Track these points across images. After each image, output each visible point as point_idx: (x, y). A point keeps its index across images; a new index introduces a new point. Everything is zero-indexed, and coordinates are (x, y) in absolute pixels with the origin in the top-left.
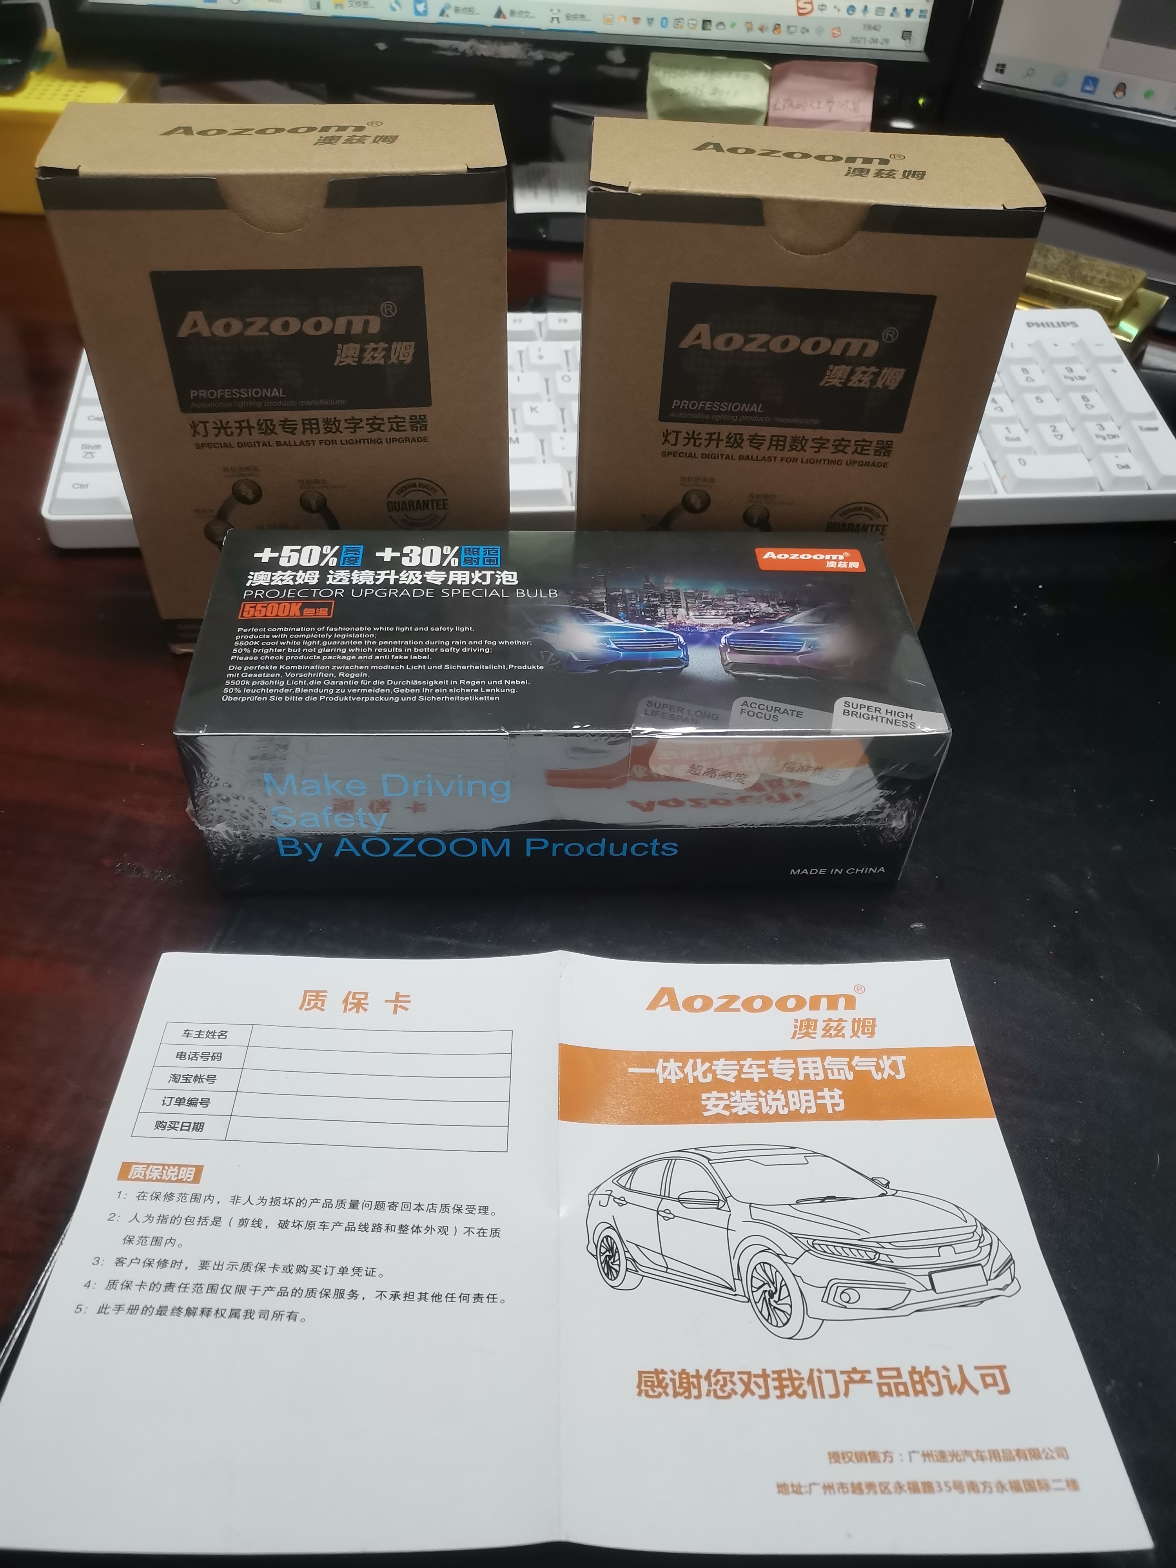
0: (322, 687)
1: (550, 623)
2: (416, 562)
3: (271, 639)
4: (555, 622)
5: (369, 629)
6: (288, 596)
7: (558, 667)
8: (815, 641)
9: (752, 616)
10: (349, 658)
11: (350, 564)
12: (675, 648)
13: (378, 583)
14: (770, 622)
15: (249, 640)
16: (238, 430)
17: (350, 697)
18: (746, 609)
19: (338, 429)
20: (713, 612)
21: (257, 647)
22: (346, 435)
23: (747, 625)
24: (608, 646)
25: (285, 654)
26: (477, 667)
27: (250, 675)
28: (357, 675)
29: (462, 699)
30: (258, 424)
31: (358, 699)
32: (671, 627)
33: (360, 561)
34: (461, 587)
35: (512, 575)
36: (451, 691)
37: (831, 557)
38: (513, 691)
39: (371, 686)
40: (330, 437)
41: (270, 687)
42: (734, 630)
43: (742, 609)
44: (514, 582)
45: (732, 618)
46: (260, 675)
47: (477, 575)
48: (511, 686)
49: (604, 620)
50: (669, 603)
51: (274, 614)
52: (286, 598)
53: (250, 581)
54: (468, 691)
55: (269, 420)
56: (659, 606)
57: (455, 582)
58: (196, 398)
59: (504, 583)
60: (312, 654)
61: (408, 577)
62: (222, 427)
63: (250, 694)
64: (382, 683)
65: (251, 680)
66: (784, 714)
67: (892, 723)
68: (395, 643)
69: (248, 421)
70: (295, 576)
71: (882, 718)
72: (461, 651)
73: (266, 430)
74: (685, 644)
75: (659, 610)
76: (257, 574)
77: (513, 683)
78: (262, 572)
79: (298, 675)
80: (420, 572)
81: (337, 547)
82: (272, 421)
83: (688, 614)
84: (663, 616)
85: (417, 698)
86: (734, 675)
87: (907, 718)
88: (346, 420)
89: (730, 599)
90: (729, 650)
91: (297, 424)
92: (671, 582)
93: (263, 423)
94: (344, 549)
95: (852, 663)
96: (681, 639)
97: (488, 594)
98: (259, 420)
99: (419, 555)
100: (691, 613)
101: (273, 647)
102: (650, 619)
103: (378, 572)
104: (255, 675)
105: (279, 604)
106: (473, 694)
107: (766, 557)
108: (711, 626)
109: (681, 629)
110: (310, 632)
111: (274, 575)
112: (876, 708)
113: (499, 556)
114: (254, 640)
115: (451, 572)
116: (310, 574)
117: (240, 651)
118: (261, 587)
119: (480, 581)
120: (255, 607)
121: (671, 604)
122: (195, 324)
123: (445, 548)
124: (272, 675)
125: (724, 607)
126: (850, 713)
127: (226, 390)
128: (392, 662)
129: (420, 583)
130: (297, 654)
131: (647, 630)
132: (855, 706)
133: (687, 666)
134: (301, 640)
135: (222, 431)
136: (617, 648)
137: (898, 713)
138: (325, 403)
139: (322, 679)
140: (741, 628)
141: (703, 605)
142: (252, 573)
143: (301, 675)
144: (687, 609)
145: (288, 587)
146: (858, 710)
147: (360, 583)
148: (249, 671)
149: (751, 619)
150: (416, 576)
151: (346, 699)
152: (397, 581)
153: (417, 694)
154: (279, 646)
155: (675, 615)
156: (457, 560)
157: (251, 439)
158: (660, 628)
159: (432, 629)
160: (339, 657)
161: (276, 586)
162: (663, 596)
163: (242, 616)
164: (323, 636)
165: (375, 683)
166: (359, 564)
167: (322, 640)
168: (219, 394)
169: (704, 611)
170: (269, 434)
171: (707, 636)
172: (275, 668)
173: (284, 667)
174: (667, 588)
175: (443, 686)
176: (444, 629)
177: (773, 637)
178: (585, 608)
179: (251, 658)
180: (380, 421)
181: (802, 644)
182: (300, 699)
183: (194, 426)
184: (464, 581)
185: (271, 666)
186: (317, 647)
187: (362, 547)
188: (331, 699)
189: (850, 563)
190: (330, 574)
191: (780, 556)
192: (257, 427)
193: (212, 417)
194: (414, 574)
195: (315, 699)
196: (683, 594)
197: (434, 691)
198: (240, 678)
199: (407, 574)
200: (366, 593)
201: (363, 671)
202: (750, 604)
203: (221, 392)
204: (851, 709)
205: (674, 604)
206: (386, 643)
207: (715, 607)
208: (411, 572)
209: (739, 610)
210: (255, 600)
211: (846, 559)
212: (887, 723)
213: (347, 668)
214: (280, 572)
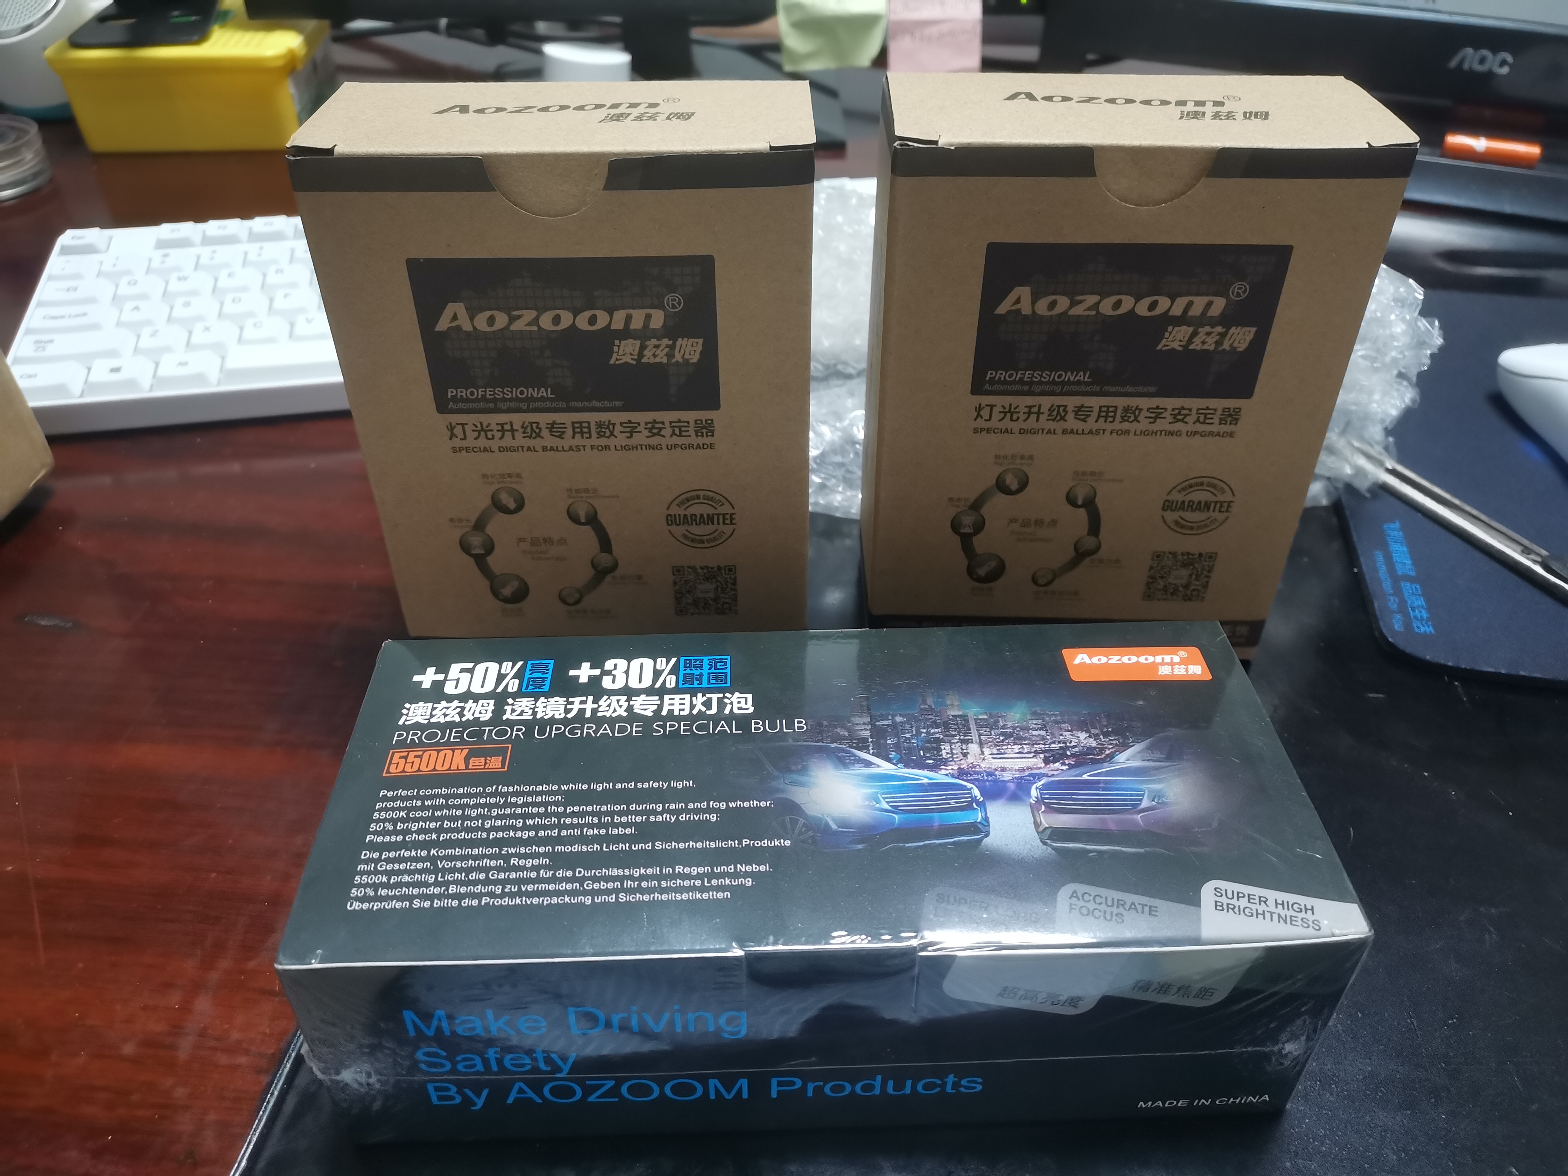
0: (487, 882)
1: (798, 772)
2: (620, 684)
3: (423, 808)
4: (804, 770)
5: (555, 788)
6: (452, 740)
7: (810, 841)
8: (1160, 791)
9: (1068, 753)
10: (526, 835)
11: (536, 688)
12: (969, 807)
13: (570, 716)
14: (1095, 762)
15: (393, 809)
16: (500, 434)
17: (524, 898)
18: (1059, 742)
19: (612, 434)
20: (1016, 748)
21: (403, 820)
22: (621, 439)
23: (1065, 768)
24: (877, 805)
25: (439, 831)
26: (699, 845)
27: (389, 867)
28: (536, 862)
29: (679, 897)
30: (522, 427)
31: (535, 901)
32: (962, 773)
33: (548, 683)
34: (679, 719)
35: (746, 698)
36: (664, 884)
37: (1163, 659)
38: (749, 882)
39: (554, 880)
40: (603, 441)
41: (416, 884)
42: (1047, 776)
43: (1054, 743)
44: (748, 709)
45: (1042, 756)
46: (403, 866)
47: (700, 699)
48: (746, 875)
49: (869, 764)
50: (956, 735)
51: (431, 767)
52: (448, 743)
53: (404, 718)
54: (687, 883)
55: (534, 423)
56: (943, 741)
57: (671, 711)
58: (454, 399)
59: (736, 711)
60: (477, 829)
61: (609, 706)
62: (482, 430)
63: (387, 898)
64: (569, 874)
65: (389, 874)
66: (1132, 910)
67: (1286, 922)
68: (589, 809)
69: (511, 423)
70: (463, 708)
71: (1272, 913)
72: (677, 818)
73: (531, 435)
74: (982, 799)
75: (942, 747)
76: (413, 706)
77: (749, 868)
78: (421, 704)
79: (455, 864)
80: (625, 698)
81: (520, 663)
82: (538, 423)
83: (983, 753)
84: (949, 756)
85: (617, 897)
86: (1054, 849)
87: (1306, 913)
88: (621, 424)
89: (1037, 727)
90: (1043, 807)
91: (566, 428)
92: (957, 703)
93: (527, 426)
94: (529, 667)
95: (1215, 824)
96: (976, 792)
97: (715, 728)
98: (524, 423)
99: (625, 672)
100: (987, 751)
101: (424, 820)
102: (931, 762)
103: (571, 700)
104: (396, 866)
105: (438, 751)
106: (693, 889)
107: (1077, 661)
108: (1016, 770)
109: (976, 777)
110: (475, 796)
111: (436, 708)
112: (1260, 897)
113: (728, 671)
114: (400, 809)
115: (665, 696)
116: (483, 706)
117: (379, 827)
118: (417, 726)
119: (704, 709)
120: (406, 758)
121: (958, 738)
122: (455, 318)
123: (659, 660)
124: (420, 866)
125: (1029, 739)
126: (1225, 906)
127: (488, 389)
128: (583, 840)
129: (625, 714)
130: (457, 830)
131: (930, 779)
132: (1230, 895)
133: (987, 835)
134: (462, 807)
135: (482, 433)
136: (890, 808)
137: (1292, 905)
138: (598, 404)
139: (486, 870)
140: (1055, 773)
141: (1002, 738)
142: (407, 705)
143: (459, 864)
144: (981, 744)
145: (451, 725)
146: (1234, 901)
147: (546, 717)
148: (388, 861)
149: (1068, 757)
150: (620, 704)
151: (518, 901)
152: (594, 711)
153: (616, 891)
154: (433, 819)
155: (965, 755)
156: (674, 677)
157: (515, 443)
158: (947, 775)
159: (640, 785)
160: (512, 834)
161: (437, 725)
162: (946, 725)
163: (388, 772)
164: (493, 800)
165: (560, 873)
166: (546, 688)
167: (491, 806)
168: (480, 393)
169: (1004, 747)
170: (534, 438)
171: (1012, 786)
172: (424, 853)
173: (437, 852)
174: (952, 713)
175: (653, 877)
176: (656, 785)
177: (1101, 785)
178: (843, 746)
179: (393, 838)
180: (660, 425)
181: (1143, 795)
182: (455, 903)
183: (451, 428)
184: (683, 710)
185: (419, 851)
186: (483, 817)
187: (552, 662)
188: (498, 902)
189: (1189, 667)
190: (508, 704)
191: (1095, 660)
192: (521, 430)
193: (471, 419)
194: (618, 701)
195: (475, 903)
196: (974, 722)
197: (639, 885)
198: (376, 872)
199: (609, 701)
200: (554, 732)
201: (545, 855)
202: (1065, 733)
203: (482, 391)
204: (1224, 900)
205: (962, 737)
206: (576, 809)
207: (1018, 740)
208: (614, 699)
209: (1050, 744)
210: (409, 746)
211: (1183, 662)
212: (1279, 922)
213: (523, 850)
214: (444, 704)
